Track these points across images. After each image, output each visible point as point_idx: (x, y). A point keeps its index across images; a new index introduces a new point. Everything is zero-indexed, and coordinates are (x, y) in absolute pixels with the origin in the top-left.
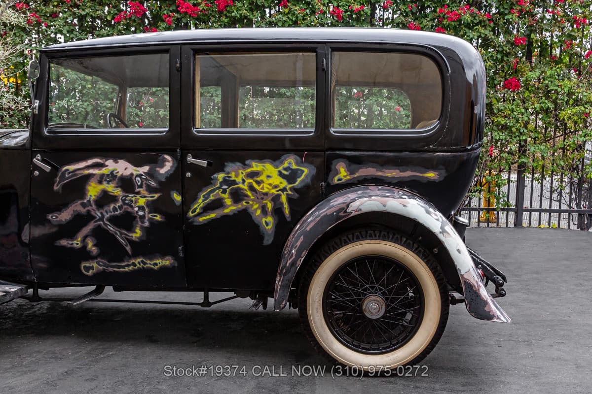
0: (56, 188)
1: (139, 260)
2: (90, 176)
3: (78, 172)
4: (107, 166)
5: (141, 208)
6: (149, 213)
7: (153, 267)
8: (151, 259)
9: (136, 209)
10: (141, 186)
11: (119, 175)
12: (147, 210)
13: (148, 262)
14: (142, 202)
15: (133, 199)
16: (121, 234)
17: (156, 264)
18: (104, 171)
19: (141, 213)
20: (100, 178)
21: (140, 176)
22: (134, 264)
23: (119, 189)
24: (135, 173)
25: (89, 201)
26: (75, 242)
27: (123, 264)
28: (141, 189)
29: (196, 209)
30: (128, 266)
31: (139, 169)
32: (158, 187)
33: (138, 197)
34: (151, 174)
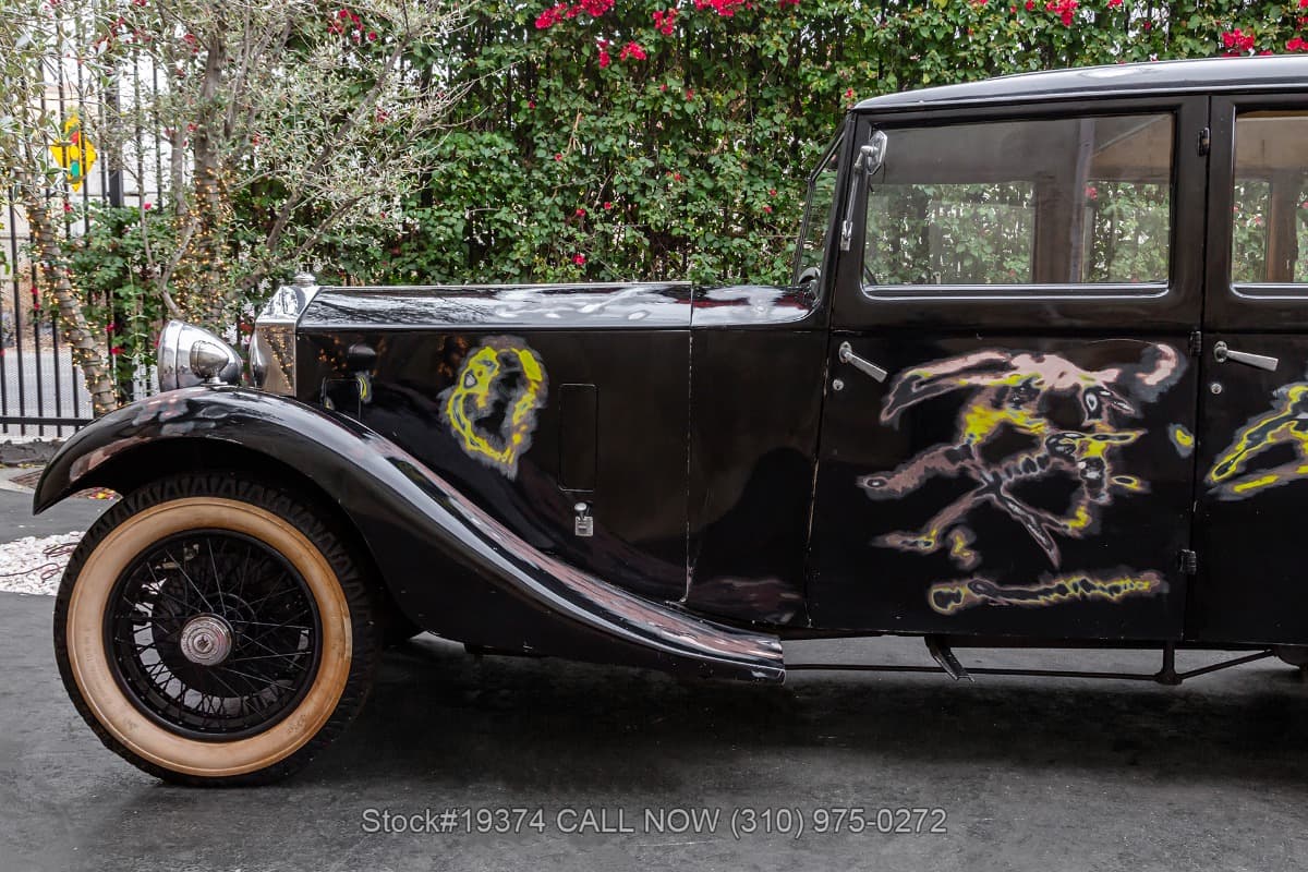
0: (884, 418)
1: (1076, 580)
2: (973, 391)
3: (943, 382)
4: (1015, 368)
5: (1095, 463)
6: (1112, 474)
7: (1107, 594)
8: (1105, 579)
9: (1082, 465)
10: (1097, 414)
11: (1044, 388)
12: (1107, 467)
13: (1099, 584)
14: (1097, 449)
15: (1077, 443)
16: (1039, 520)
17: (1116, 589)
18: (1008, 379)
19: (1092, 475)
20: (997, 396)
21: (1096, 390)
22: (1062, 590)
23: (1044, 421)
24: (1084, 385)
25: (966, 448)
26: (924, 538)
27: (1035, 589)
28: (1097, 421)
29: (1229, 464)
30: (1047, 592)
31: (1094, 375)
32: (1139, 416)
33: (1088, 437)
34: (1123, 388)
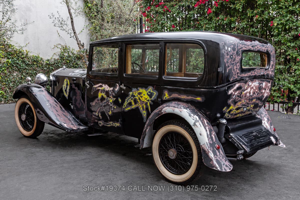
0: (92, 93)
1: (111, 123)
2: (99, 90)
3: (97, 88)
4: (103, 87)
5: (111, 103)
6: (113, 105)
7: (115, 126)
8: (114, 123)
9: (110, 103)
10: (111, 95)
11: (106, 90)
12: (112, 104)
13: (114, 124)
14: (111, 101)
15: (109, 99)
16: (107, 112)
17: (116, 125)
18: (102, 88)
19: (111, 105)
20: (101, 91)
21: (111, 91)
22: (110, 124)
23: (106, 96)
24: (110, 90)
25: (99, 99)
26: (96, 113)
27: (108, 123)
28: (111, 96)
29: (125, 105)
30: (109, 124)
31: (110, 88)
32: (115, 96)
33: (110, 99)
34: (113, 91)
